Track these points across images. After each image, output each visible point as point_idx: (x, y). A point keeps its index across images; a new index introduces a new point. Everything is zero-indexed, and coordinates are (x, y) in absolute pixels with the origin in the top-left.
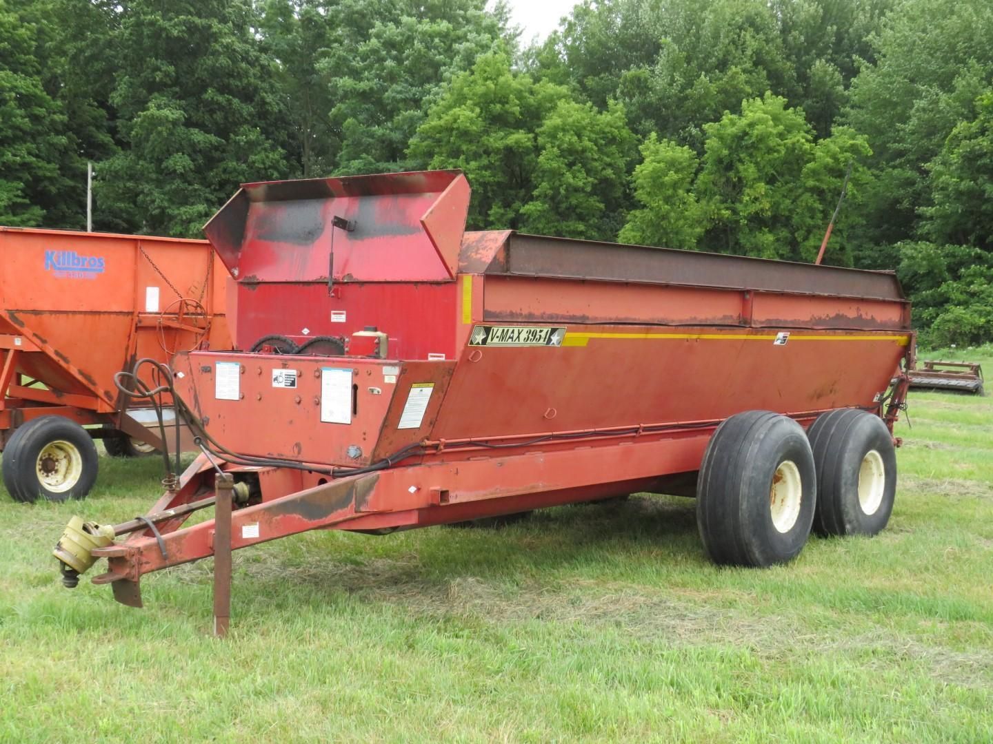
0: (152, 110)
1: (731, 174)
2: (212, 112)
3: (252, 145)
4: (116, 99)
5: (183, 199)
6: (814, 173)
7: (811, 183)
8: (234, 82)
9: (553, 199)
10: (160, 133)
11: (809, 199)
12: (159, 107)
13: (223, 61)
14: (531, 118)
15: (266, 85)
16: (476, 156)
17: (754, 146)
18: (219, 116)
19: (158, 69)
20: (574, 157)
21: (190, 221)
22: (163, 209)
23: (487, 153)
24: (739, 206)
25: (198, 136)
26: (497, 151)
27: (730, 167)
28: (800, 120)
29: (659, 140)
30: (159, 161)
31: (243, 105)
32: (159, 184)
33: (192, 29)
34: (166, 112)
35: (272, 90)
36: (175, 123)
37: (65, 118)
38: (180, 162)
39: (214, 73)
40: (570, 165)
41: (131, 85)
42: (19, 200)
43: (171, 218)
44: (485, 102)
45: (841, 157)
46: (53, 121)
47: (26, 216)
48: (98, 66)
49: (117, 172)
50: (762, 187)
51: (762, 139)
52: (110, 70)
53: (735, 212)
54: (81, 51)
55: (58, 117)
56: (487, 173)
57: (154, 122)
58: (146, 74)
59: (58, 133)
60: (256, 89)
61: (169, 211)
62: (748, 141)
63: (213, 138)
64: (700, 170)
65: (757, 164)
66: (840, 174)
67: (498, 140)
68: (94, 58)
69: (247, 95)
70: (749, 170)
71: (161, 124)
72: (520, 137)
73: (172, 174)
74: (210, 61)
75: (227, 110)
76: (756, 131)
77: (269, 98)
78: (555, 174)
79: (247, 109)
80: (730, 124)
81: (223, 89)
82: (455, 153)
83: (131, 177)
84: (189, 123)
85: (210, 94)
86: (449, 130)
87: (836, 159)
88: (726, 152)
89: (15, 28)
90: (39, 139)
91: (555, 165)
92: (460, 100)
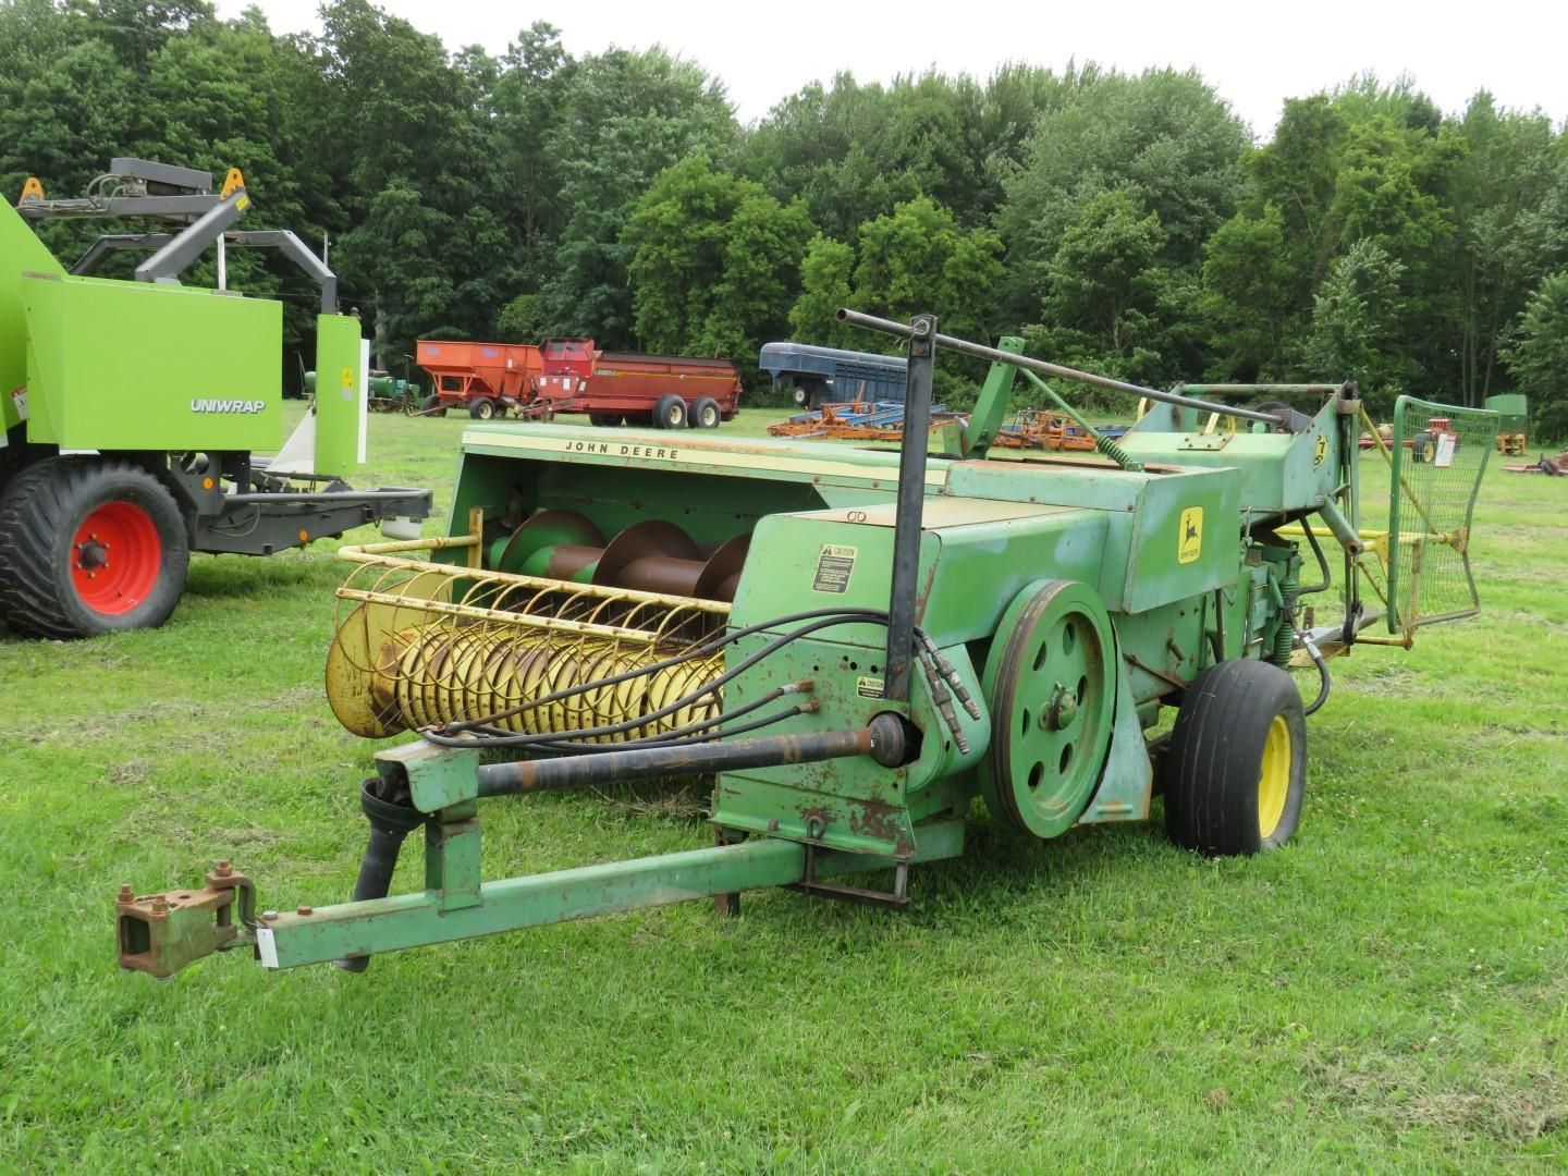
0: (392, 191)
1: (883, 266)
2: (443, 192)
3: (481, 227)
4: (356, 177)
5: (417, 271)
6: (955, 266)
7: (949, 275)
8: (464, 165)
9: (741, 283)
10: (397, 212)
11: (947, 288)
12: (398, 187)
13: (459, 146)
14: (724, 212)
15: (491, 166)
16: (677, 244)
17: (902, 244)
18: (449, 196)
19: (397, 151)
20: (758, 247)
21: (424, 291)
22: (399, 280)
23: (687, 241)
24: (887, 294)
25: (432, 214)
26: (694, 241)
27: (881, 260)
28: (948, 219)
29: (824, 237)
30: (396, 238)
31: (472, 186)
32: (395, 257)
33: (430, 115)
34: (403, 193)
35: (499, 169)
36: (411, 203)
37: (297, 185)
38: (414, 237)
39: (449, 156)
40: (755, 253)
41: (370, 164)
43: (406, 288)
44: (688, 198)
45: (978, 254)
46: (285, 188)
48: (337, 143)
49: (356, 245)
50: (905, 278)
51: (907, 238)
52: (350, 147)
53: (884, 298)
54: (322, 128)
55: (290, 185)
56: (686, 259)
57: (392, 202)
58: (384, 154)
59: (290, 200)
60: (484, 171)
62: (896, 240)
63: (445, 217)
64: (857, 263)
65: (903, 258)
66: (976, 268)
67: (693, 232)
68: (334, 135)
69: (478, 175)
70: (896, 264)
71: (399, 203)
72: (713, 229)
73: (409, 249)
74: (447, 145)
75: (458, 190)
76: (902, 232)
77: (494, 178)
78: (741, 261)
79: (476, 190)
80: (882, 225)
81: (455, 172)
82: (660, 242)
83: (371, 250)
84: (424, 202)
85: (444, 177)
86: (655, 220)
87: (972, 254)
88: (877, 249)
89: (247, 97)
90: (274, 207)
91: (740, 253)
92: (667, 195)
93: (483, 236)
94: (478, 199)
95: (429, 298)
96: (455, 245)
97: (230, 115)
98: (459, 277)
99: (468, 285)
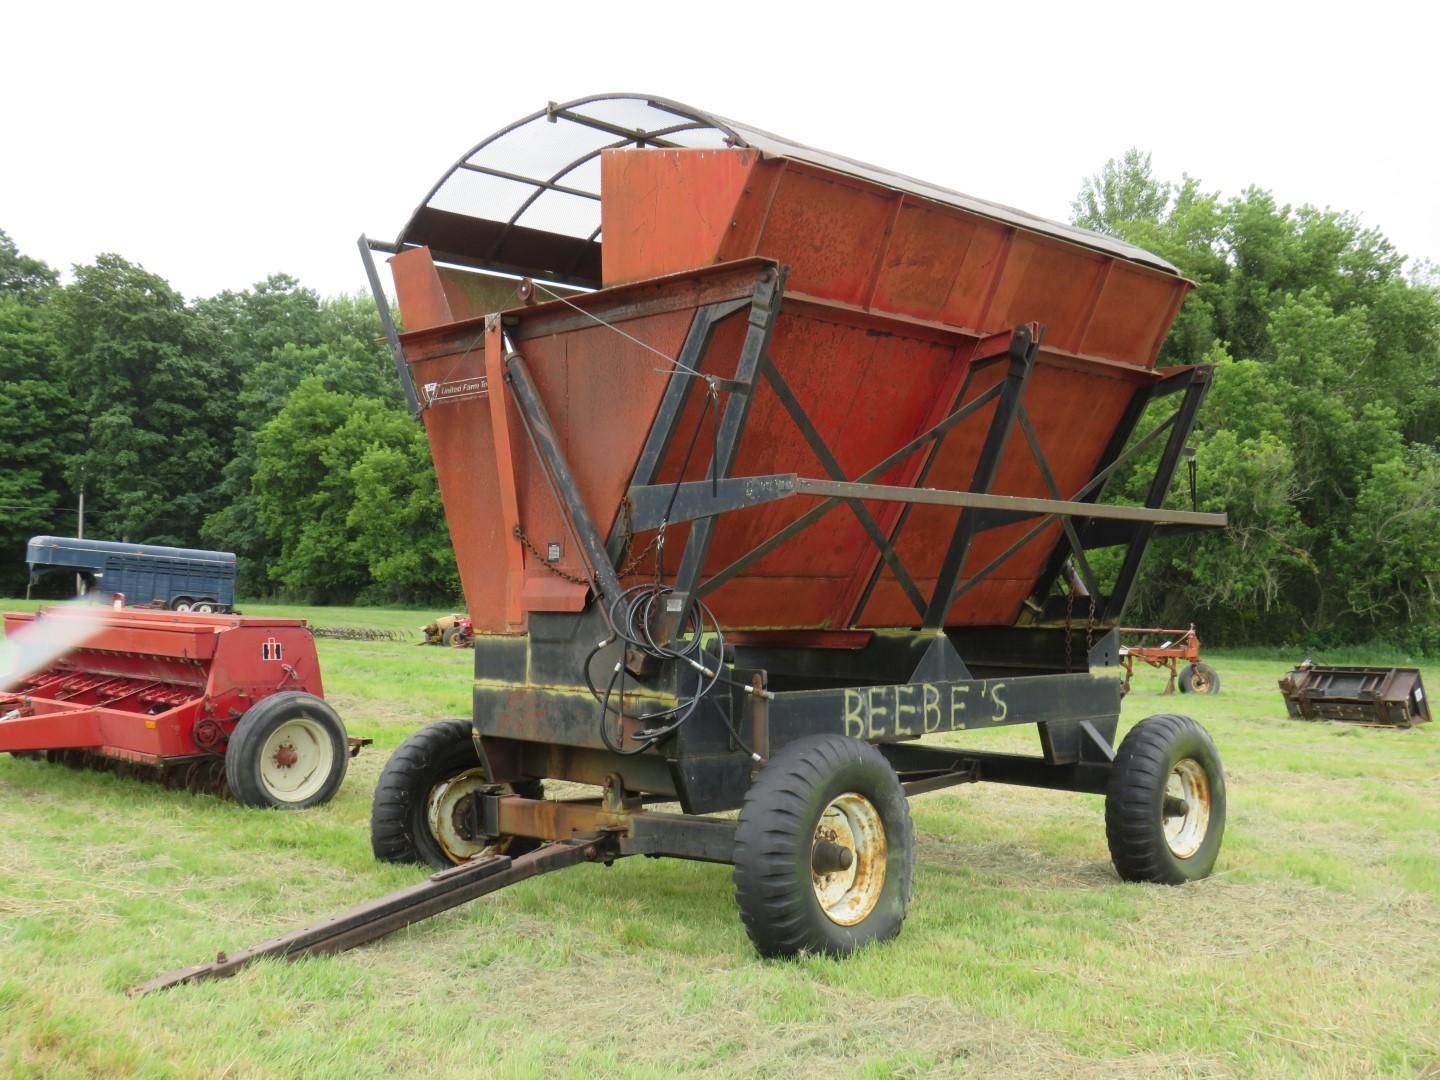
2: (158, 416)
3: (192, 444)
8: (180, 393)
10: (107, 435)
12: (113, 414)
13: (167, 377)
14: (331, 426)
16: (287, 457)
23: (297, 455)
25: (143, 436)
26: (302, 453)
31: (187, 410)
33: (143, 352)
34: (117, 418)
36: (122, 426)
38: (123, 457)
39: (161, 385)
42: (35, 486)
43: (119, 502)
44: (304, 416)
47: (41, 499)
54: (72, 368)
56: (295, 471)
57: (104, 427)
58: (109, 387)
61: (119, 497)
63: (161, 438)
67: (300, 445)
69: (195, 403)
71: (109, 427)
73: (119, 466)
74: (156, 378)
75: (172, 415)
78: (333, 470)
79: (190, 414)
81: (172, 399)
85: (159, 404)
93: (192, 454)
94: (194, 423)
95: (135, 510)
96: (171, 464)
97: (21, 359)
98: (175, 491)
99: (180, 499)
